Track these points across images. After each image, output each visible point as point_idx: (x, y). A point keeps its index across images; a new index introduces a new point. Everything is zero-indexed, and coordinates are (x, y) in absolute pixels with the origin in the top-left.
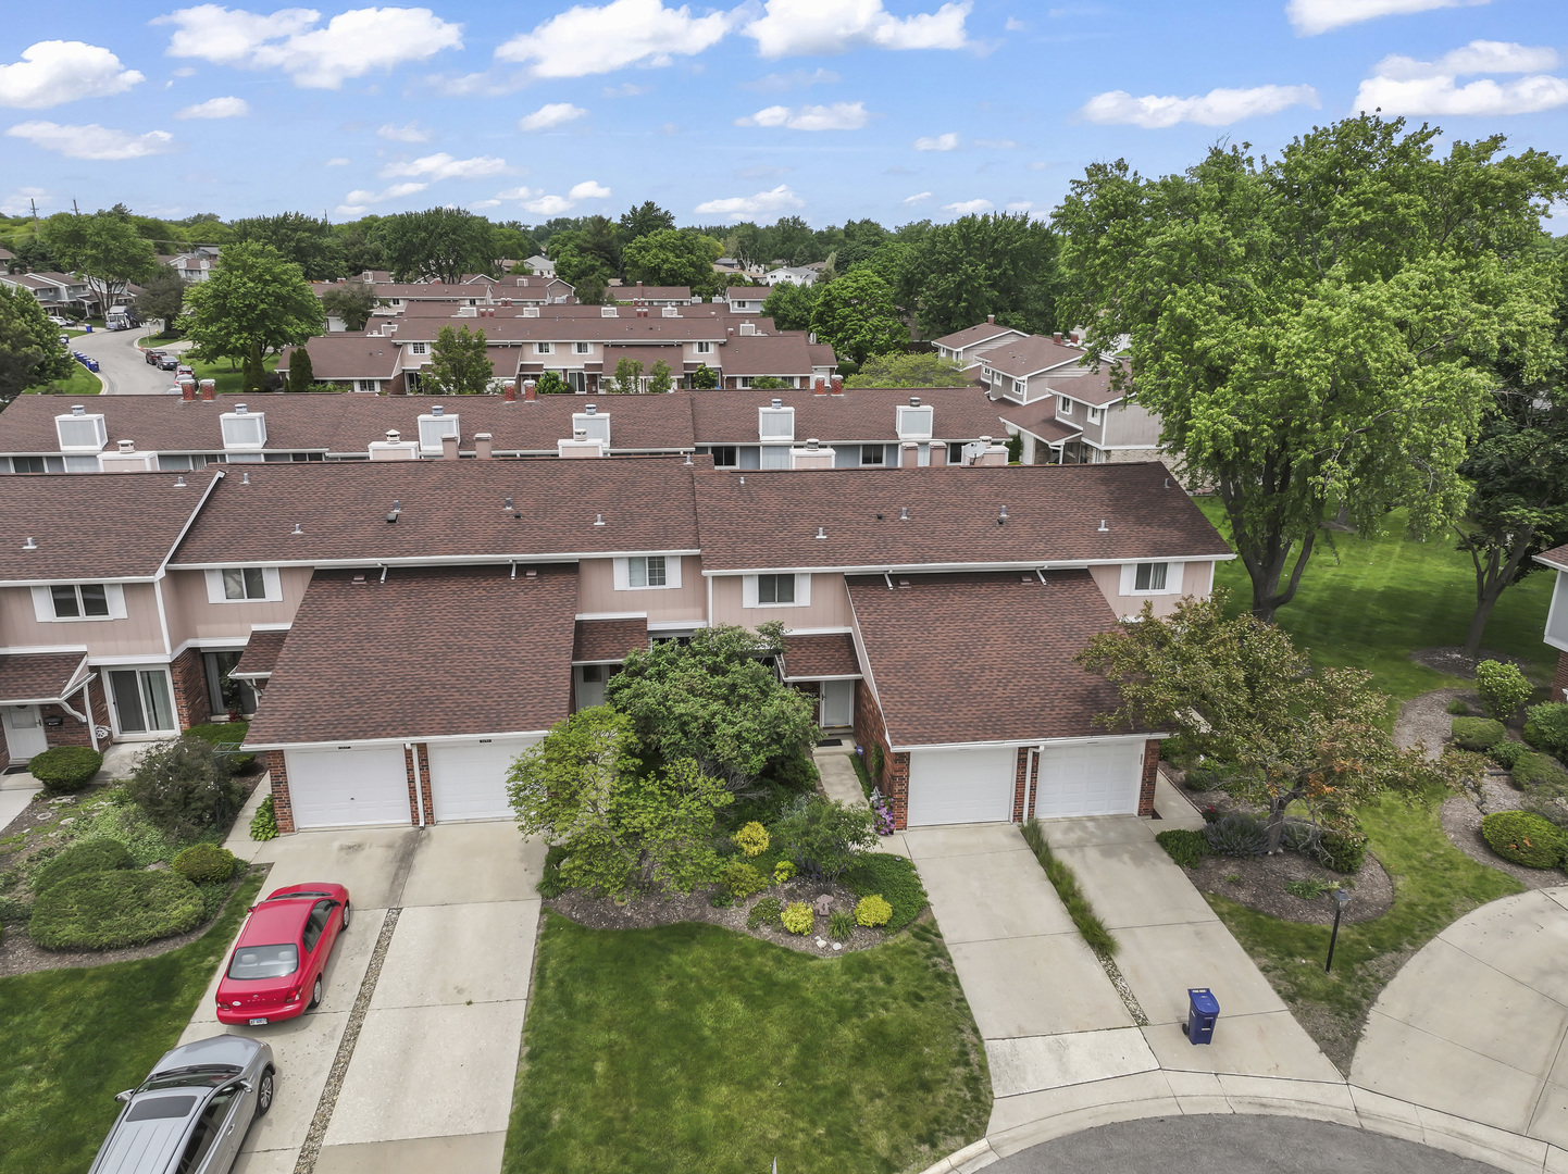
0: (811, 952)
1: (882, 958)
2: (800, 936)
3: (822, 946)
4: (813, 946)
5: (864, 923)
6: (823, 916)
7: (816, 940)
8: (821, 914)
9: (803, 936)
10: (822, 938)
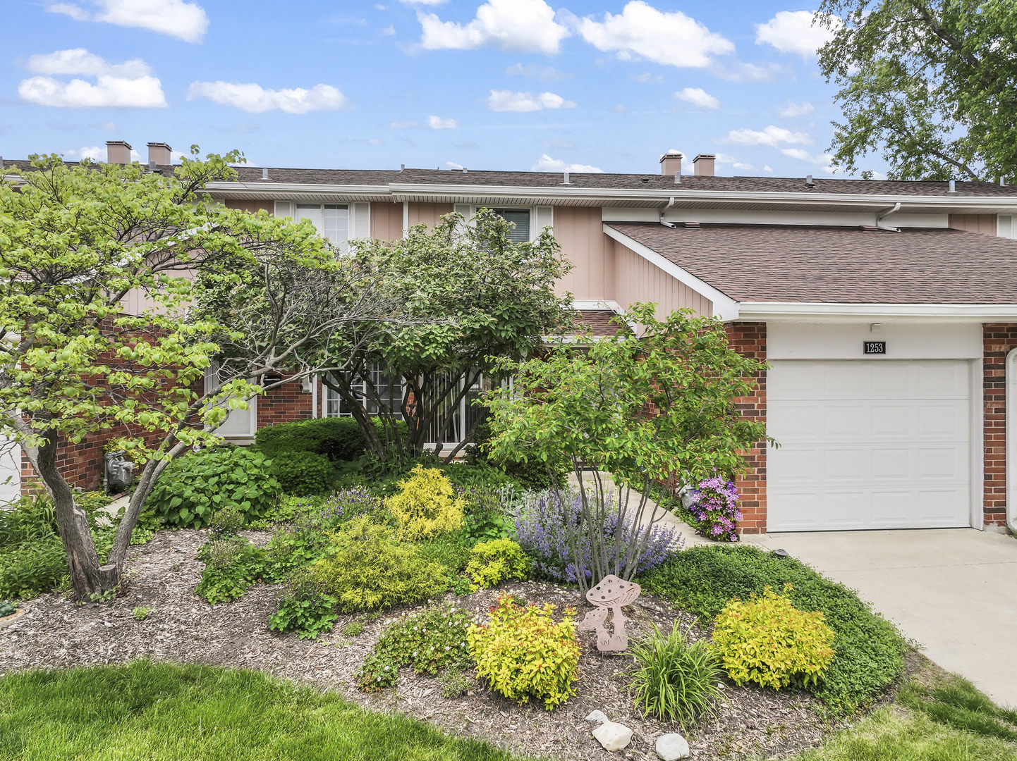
2: (534, 710)
3: (617, 742)
4: (582, 744)
5: (749, 674)
6: (610, 656)
7: (594, 724)
8: (601, 648)
9: (544, 710)
10: (610, 717)
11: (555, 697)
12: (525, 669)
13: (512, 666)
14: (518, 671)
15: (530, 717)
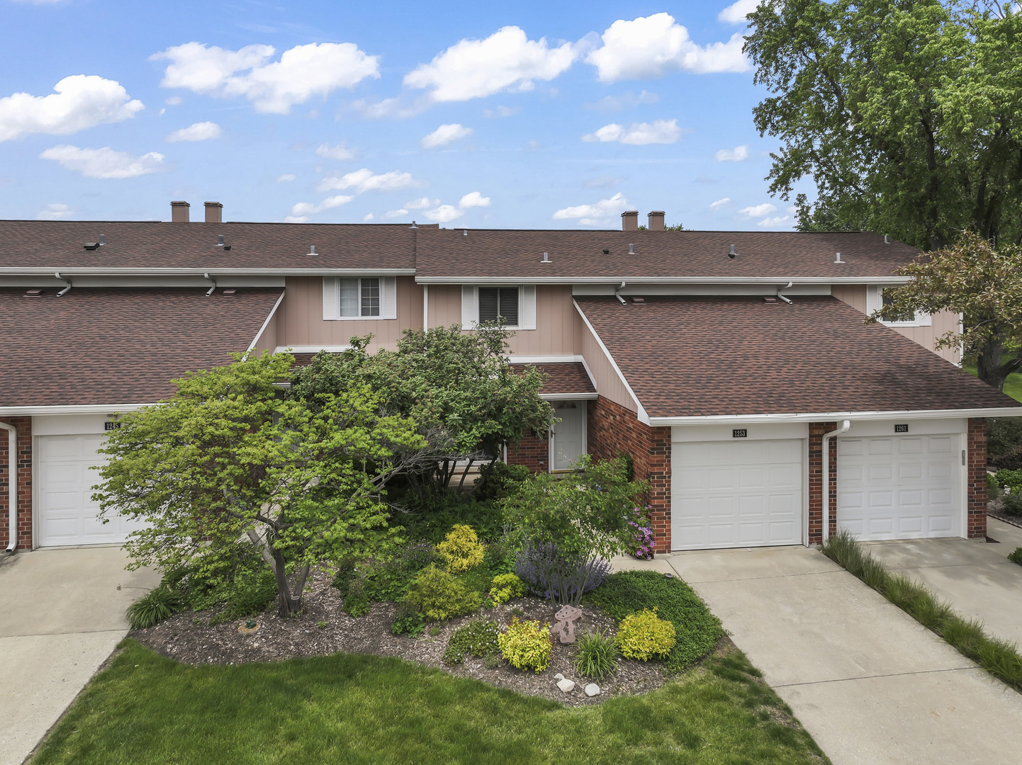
0: (549, 696)
1: (671, 706)
2: (530, 674)
3: (568, 688)
4: (552, 689)
5: (633, 654)
6: (566, 645)
7: (557, 680)
8: (562, 641)
9: (535, 674)
10: (565, 677)
11: (540, 668)
12: (526, 655)
13: (520, 654)
14: (522, 656)
15: (528, 677)
